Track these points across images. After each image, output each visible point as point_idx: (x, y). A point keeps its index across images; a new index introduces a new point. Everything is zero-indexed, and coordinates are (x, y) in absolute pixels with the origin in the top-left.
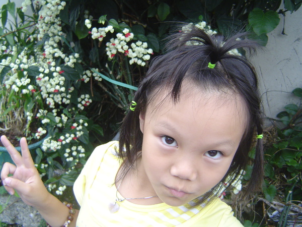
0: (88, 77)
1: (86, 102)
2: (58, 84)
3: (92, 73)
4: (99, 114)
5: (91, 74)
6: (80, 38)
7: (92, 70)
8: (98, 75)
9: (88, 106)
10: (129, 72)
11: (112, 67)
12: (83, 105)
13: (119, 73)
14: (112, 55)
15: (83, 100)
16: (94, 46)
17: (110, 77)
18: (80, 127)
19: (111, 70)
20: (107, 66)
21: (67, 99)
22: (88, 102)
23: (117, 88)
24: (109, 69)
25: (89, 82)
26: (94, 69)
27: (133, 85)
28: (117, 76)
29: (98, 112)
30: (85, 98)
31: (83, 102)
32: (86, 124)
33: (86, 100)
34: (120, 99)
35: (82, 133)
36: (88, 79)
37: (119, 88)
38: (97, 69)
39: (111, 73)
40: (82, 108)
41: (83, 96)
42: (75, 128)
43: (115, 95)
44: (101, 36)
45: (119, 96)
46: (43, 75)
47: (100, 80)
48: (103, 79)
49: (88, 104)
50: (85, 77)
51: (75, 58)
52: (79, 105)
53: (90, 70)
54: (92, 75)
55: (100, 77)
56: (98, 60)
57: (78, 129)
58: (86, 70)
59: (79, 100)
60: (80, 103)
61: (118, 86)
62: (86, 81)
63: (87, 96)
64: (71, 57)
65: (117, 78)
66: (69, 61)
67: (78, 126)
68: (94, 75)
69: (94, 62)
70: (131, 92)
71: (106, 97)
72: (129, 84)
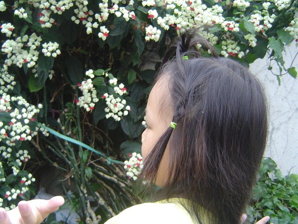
1: (25, 158)
2: (24, 132)
5: (38, 128)
6: (32, 91)
8: (46, 130)
9: (26, 162)
12: (21, 161)
13: (70, 129)
15: (21, 155)
17: (61, 132)
18: (29, 182)
19: (63, 126)
20: (59, 121)
21: (8, 153)
22: (27, 158)
23: (67, 144)
24: (61, 125)
26: (40, 124)
31: (22, 158)
32: (34, 179)
33: (25, 155)
35: (27, 189)
36: (36, 134)
37: (69, 144)
38: (44, 124)
40: (20, 164)
41: (21, 152)
45: (64, 153)
46: (16, 120)
47: (47, 135)
52: (18, 161)
54: (39, 130)
55: (48, 132)
59: (18, 155)
60: (19, 158)
62: (32, 135)
63: (26, 152)
65: (68, 134)
67: (27, 181)
68: (42, 129)
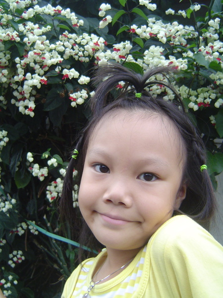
0: (23, 229)
1: (18, 259)
3: (28, 225)
4: (31, 277)
5: (26, 226)
6: (19, 187)
7: (28, 223)
8: (35, 228)
9: (19, 263)
10: (68, 225)
11: (51, 218)
12: (14, 262)
13: (58, 226)
14: (52, 198)
15: (14, 256)
16: (33, 198)
18: (9, 285)
19: (49, 222)
20: (45, 217)
22: (21, 259)
23: (54, 242)
24: (47, 221)
25: (23, 235)
26: (30, 221)
27: (72, 240)
28: (55, 228)
29: (30, 276)
30: (18, 254)
31: (15, 259)
32: (16, 282)
33: (19, 256)
34: (57, 256)
35: (10, 292)
36: (23, 232)
37: (56, 242)
38: (34, 222)
39: (49, 225)
40: (13, 265)
41: (15, 253)
42: (3, 285)
43: (51, 252)
44: (42, 175)
45: (56, 253)
47: (36, 233)
48: (40, 232)
49: (20, 261)
50: (20, 229)
51: (11, 204)
52: (10, 262)
53: (26, 222)
54: (28, 228)
55: (37, 230)
56: (36, 212)
57: (6, 286)
58: (21, 223)
59: (11, 256)
60: (12, 259)
61: (56, 240)
62: (20, 234)
63: (20, 252)
64: (7, 203)
65: (55, 231)
66: (4, 207)
67: (6, 283)
68: (30, 227)
69: (32, 213)
70: (70, 247)
71: (41, 258)
72: (68, 238)
